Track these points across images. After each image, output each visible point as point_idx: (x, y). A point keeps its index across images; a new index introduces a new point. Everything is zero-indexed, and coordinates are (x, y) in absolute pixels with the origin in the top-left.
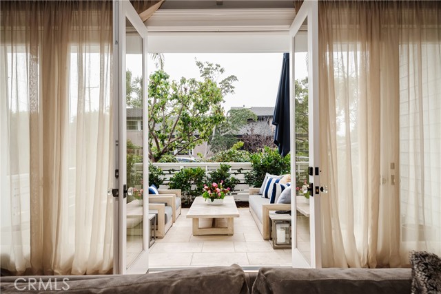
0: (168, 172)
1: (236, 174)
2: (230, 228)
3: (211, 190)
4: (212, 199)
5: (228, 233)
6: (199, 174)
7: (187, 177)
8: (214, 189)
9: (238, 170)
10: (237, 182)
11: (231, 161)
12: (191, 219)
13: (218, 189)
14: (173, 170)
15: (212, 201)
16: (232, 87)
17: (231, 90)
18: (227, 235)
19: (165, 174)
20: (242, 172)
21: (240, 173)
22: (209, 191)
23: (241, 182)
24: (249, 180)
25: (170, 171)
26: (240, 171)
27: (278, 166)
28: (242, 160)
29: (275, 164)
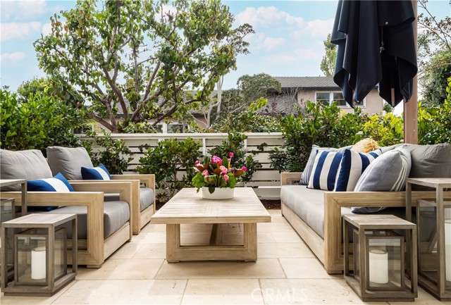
0: (138, 150)
1: (254, 153)
2: (249, 247)
3: (208, 168)
4: (212, 187)
5: (246, 256)
6: (190, 150)
7: (169, 156)
8: (215, 167)
9: (258, 147)
10: (256, 167)
11: (247, 130)
12: (164, 226)
13: (222, 168)
14: (147, 147)
15: (212, 191)
16: (245, 44)
17: (243, 48)
18: (243, 261)
19: (132, 154)
20: (266, 149)
21: (263, 152)
22: (205, 173)
23: (264, 166)
24: (279, 163)
25: (140, 147)
26: (261, 148)
27: (331, 134)
28: (265, 128)
29: (327, 131)
